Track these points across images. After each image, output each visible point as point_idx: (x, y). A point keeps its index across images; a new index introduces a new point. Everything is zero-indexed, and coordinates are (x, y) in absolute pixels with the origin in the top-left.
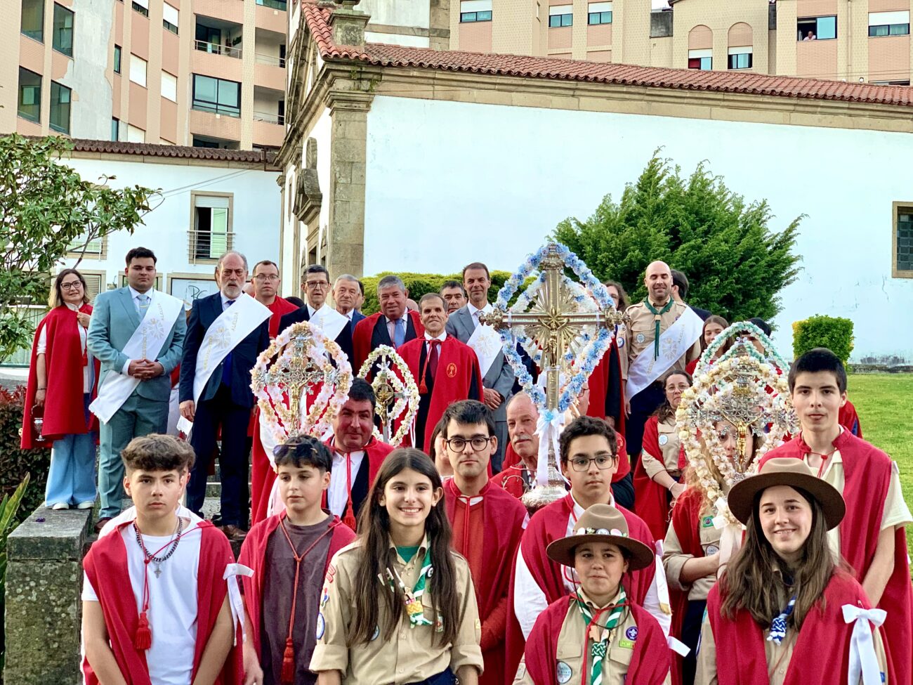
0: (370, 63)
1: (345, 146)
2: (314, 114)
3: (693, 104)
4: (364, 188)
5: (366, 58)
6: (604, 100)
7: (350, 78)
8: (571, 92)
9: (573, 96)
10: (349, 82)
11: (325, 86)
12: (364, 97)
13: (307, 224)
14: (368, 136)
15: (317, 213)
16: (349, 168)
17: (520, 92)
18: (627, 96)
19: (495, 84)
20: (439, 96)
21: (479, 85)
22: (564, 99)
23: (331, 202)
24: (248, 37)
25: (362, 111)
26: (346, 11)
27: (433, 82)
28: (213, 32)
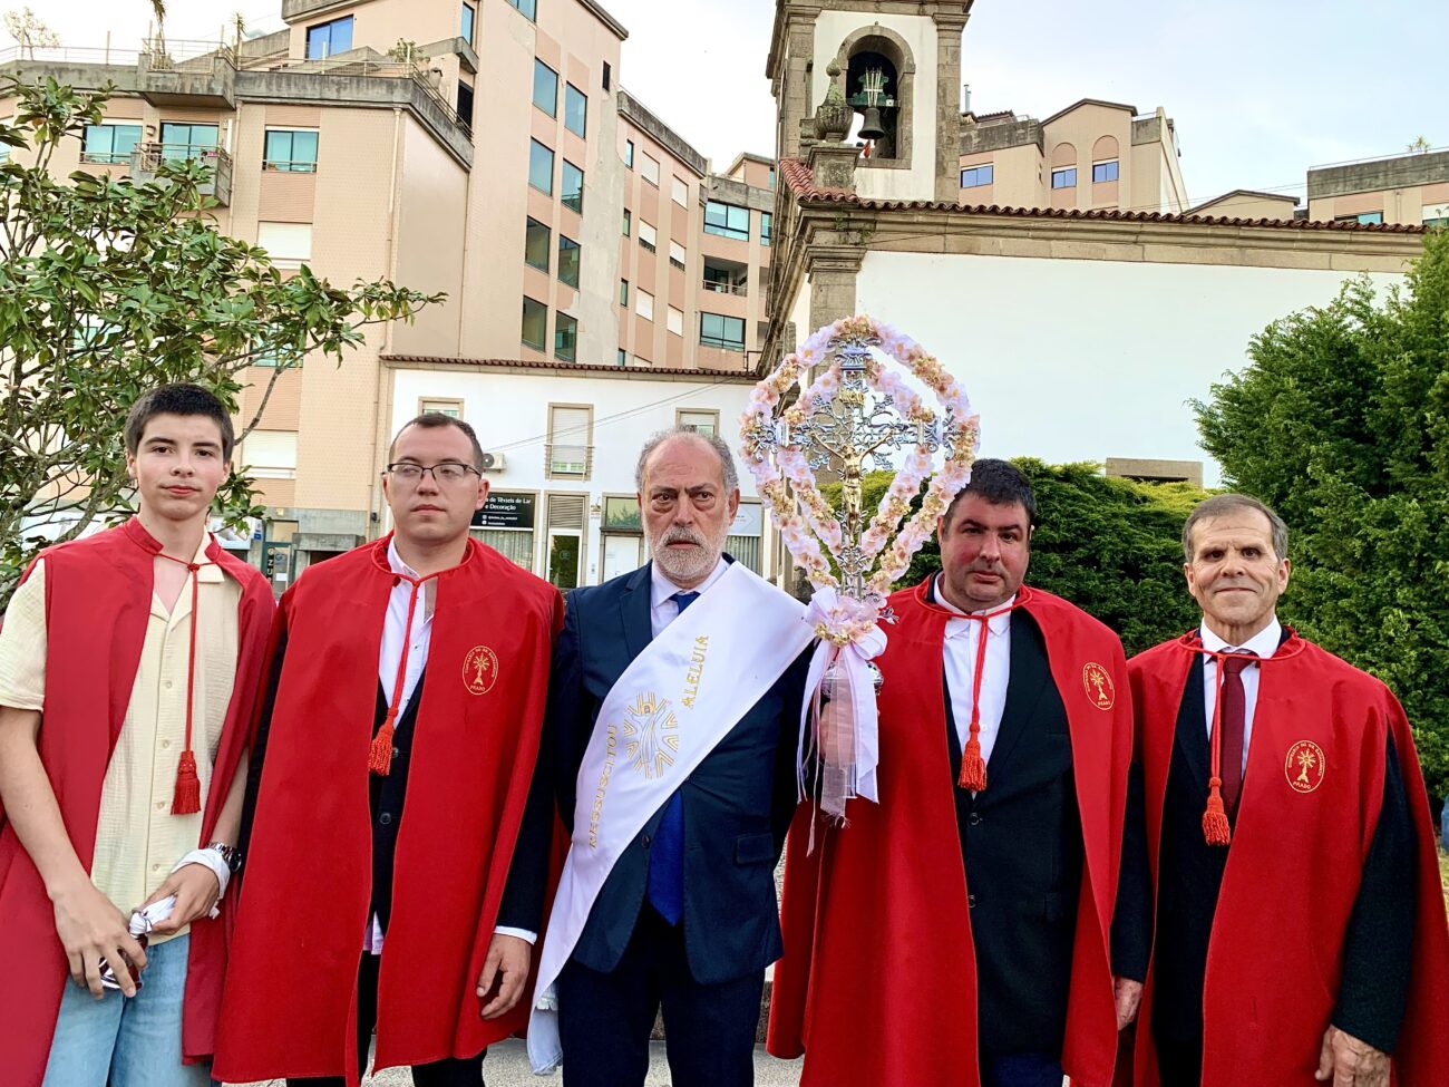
0: (861, 206)
1: (827, 318)
2: (793, 292)
3: (1306, 250)
5: (855, 200)
6: (1179, 248)
7: (833, 229)
8: (1133, 238)
9: (1135, 242)
10: (833, 233)
11: (804, 247)
12: (852, 253)
14: (858, 304)
17: (1063, 239)
18: (1212, 241)
19: (1028, 229)
20: (952, 249)
21: (1006, 232)
22: (1124, 247)
24: (753, 275)
25: (849, 271)
26: (830, 145)
27: (944, 230)
28: (720, 274)
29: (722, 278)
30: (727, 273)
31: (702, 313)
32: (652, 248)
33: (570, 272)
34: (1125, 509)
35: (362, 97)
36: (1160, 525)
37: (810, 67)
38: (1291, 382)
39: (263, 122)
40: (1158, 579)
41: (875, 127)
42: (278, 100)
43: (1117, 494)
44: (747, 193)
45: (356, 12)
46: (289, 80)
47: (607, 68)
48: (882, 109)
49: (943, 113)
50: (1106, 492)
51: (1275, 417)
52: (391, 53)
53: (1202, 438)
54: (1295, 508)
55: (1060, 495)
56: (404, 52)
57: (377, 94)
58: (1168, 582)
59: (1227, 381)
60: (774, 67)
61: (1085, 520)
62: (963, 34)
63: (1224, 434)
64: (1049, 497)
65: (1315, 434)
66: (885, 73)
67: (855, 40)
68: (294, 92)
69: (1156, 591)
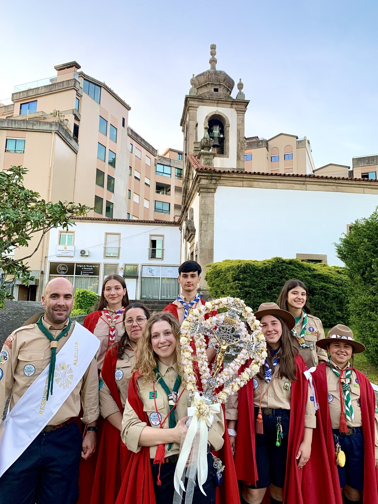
0: (216, 172)
1: (205, 207)
3: (356, 187)
4: (214, 225)
5: (214, 170)
7: (207, 179)
8: (303, 183)
9: (304, 184)
10: (207, 180)
11: (197, 184)
12: (213, 187)
13: (190, 242)
14: (215, 203)
15: (194, 237)
16: (207, 216)
17: (280, 183)
18: (327, 184)
19: (270, 179)
20: (245, 186)
21: (263, 180)
23: (199, 231)
24: (172, 189)
25: (212, 192)
26: (205, 152)
27: (243, 180)
28: (161, 188)
29: (162, 190)
30: (164, 187)
31: (155, 201)
32: (139, 180)
33: (111, 188)
34: (308, 273)
35: (41, 128)
36: (319, 278)
37: (197, 125)
38: (366, 240)
39: (6, 136)
40: (320, 296)
41: (217, 143)
42: (11, 129)
43: (306, 268)
44: (170, 161)
45: (38, 99)
46: (15, 121)
47: (124, 119)
48: (219, 138)
49: (239, 140)
50: (302, 268)
51: (361, 250)
52: (51, 114)
53: (337, 254)
54: (368, 277)
55: (288, 269)
56: (56, 114)
57: (47, 127)
58: (323, 296)
59: (344, 237)
60: (183, 122)
61: (297, 277)
62: (245, 114)
63: (344, 253)
64: (285, 270)
65: (373, 255)
66: (220, 127)
67: (210, 115)
68: (17, 126)
69: (320, 300)
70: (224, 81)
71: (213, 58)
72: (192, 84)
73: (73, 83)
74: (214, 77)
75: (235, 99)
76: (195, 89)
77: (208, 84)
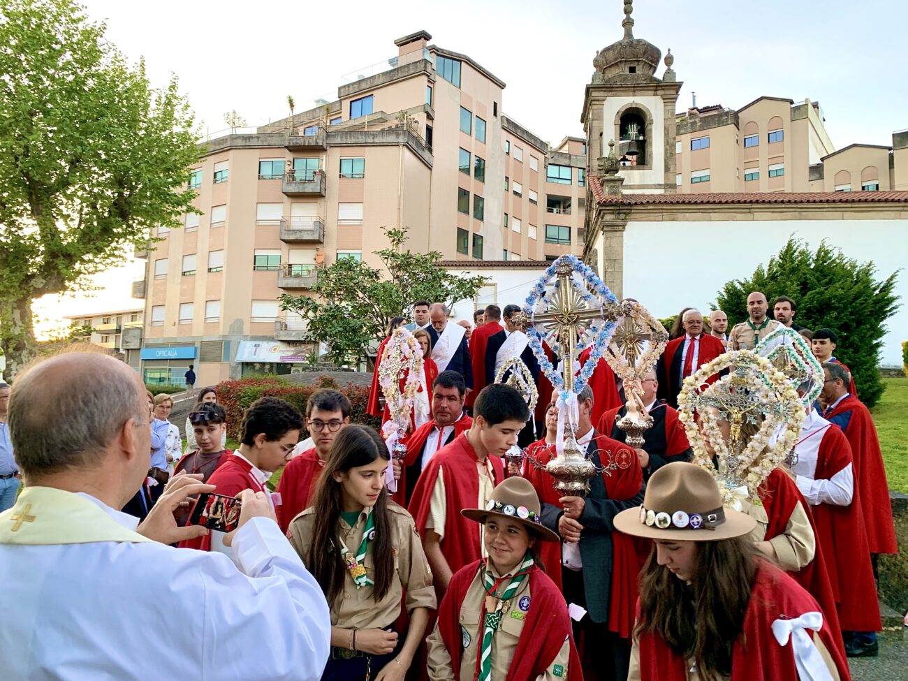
0: (624, 204)
1: (611, 251)
2: (596, 235)
3: (830, 211)
4: (622, 273)
5: (622, 202)
6: (770, 214)
7: (613, 213)
10: (613, 215)
11: (601, 219)
12: (621, 223)
14: (624, 244)
16: (614, 263)
19: (700, 209)
20: (665, 219)
22: (743, 214)
24: (574, 203)
25: (620, 231)
26: (610, 177)
27: (662, 211)
28: (556, 203)
29: (557, 206)
30: (560, 202)
31: (546, 225)
32: (520, 195)
35: (384, 140)
37: (601, 134)
39: (339, 155)
41: (634, 149)
42: (346, 145)
45: (375, 93)
46: (350, 134)
47: (495, 104)
48: (638, 141)
49: (668, 142)
56: (403, 114)
57: (391, 139)
60: (585, 120)
62: (676, 103)
66: (638, 125)
67: (623, 110)
68: (353, 140)
70: (644, 54)
71: (628, 18)
72: (595, 66)
73: (423, 66)
74: (628, 50)
75: (662, 79)
76: (601, 73)
77: (621, 61)
